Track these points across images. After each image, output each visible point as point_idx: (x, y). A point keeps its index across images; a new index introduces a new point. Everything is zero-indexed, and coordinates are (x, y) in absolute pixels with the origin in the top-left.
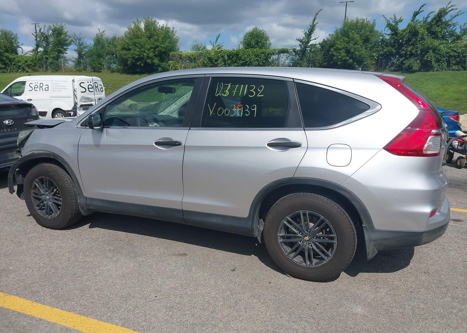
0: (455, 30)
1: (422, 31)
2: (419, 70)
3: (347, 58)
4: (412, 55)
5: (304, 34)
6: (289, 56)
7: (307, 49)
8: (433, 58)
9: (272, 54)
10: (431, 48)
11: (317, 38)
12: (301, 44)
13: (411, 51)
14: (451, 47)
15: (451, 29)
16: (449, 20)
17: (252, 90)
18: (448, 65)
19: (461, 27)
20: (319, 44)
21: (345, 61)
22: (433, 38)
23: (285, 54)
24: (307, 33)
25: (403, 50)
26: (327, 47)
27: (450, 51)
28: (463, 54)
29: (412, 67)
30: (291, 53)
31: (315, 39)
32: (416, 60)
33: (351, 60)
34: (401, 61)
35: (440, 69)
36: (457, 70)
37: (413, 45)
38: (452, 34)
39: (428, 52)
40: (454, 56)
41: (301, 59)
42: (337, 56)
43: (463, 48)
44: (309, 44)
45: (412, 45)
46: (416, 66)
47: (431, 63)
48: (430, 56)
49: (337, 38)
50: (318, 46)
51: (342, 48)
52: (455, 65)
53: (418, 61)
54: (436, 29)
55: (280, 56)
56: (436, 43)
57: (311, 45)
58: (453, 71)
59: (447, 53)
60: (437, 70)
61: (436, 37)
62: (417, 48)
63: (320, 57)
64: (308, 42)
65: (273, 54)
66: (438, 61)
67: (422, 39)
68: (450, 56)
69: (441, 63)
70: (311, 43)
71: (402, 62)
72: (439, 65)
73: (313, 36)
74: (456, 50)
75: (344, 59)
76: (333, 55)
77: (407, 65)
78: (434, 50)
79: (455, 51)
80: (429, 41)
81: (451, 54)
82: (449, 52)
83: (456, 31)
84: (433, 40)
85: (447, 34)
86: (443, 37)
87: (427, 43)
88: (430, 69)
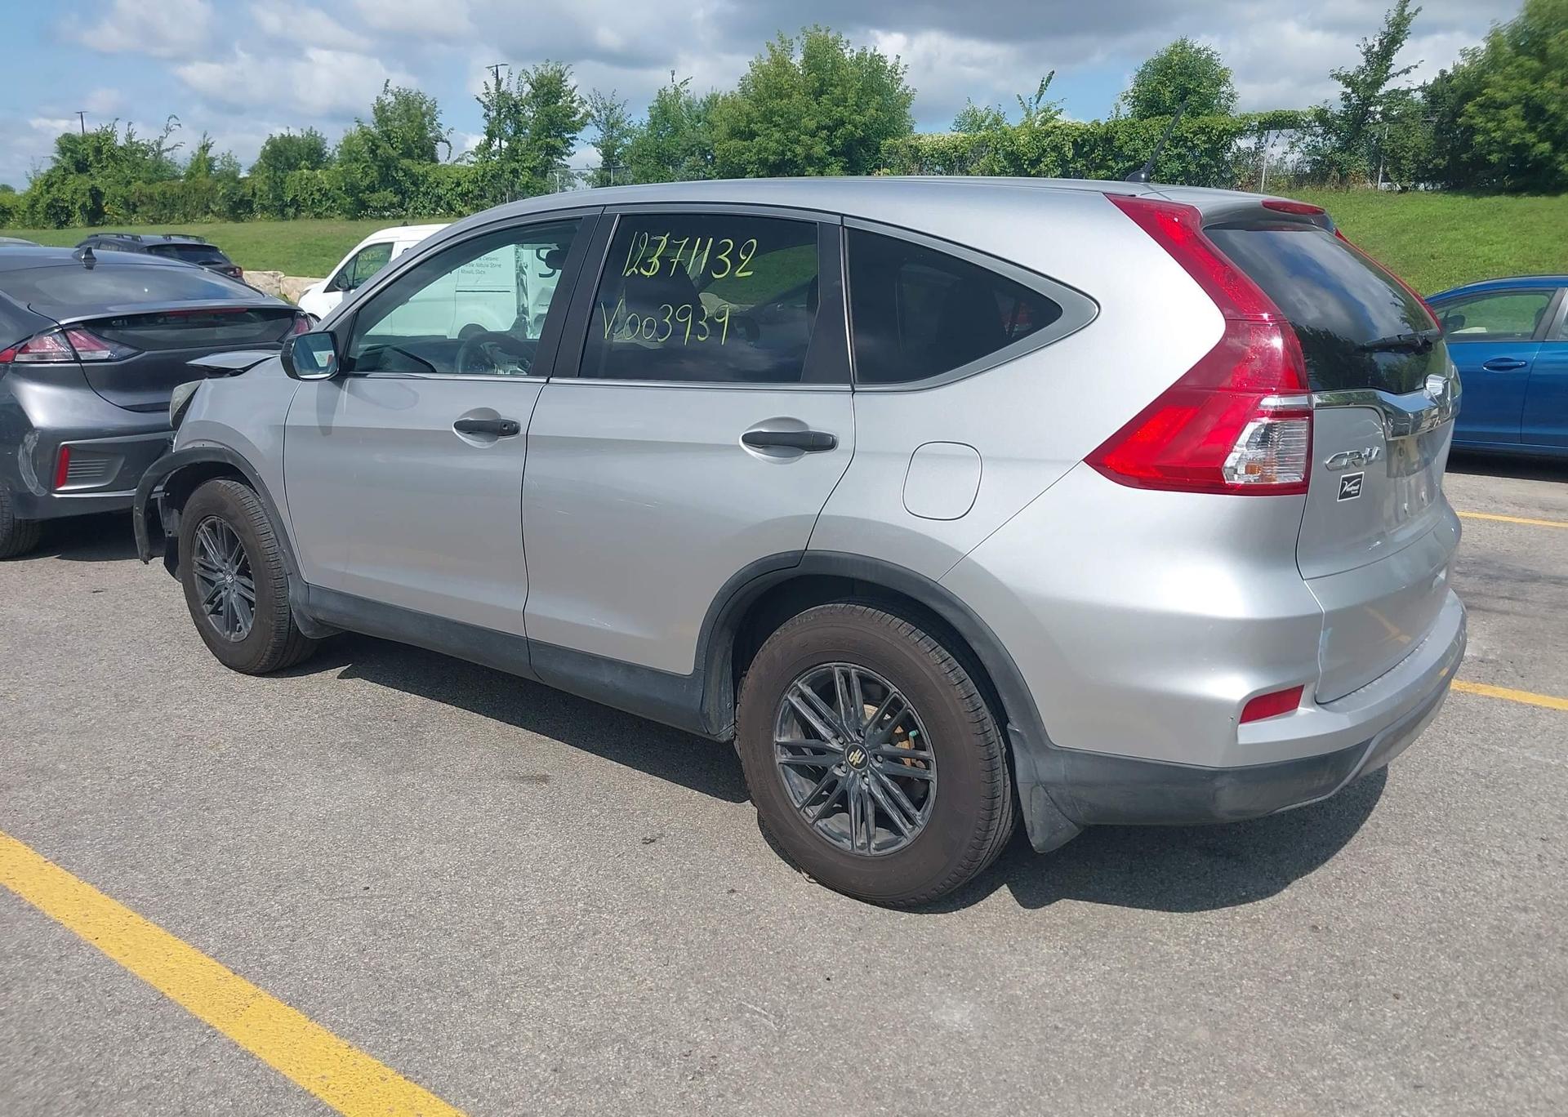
3: (1530, 138)
5: (1364, 54)
6: (1299, 140)
7: (1372, 109)
9: (1234, 135)
11: (1416, 67)
12: (1349, 90)
17: (722, 257)
20: (1422, 89)
21: (1522, 148)
23: (1284, 131)
24: (1376, 49)
26: (1452, 99)
30: (1307, 127)
31: (1407, 71)
33: (1546, 146)
41: (1346, 147)
42: (1486, 132)
44: (1381, 91)
49: (1494, 61)
50: (1418, 95)
51: (1509, 100)
55: (1267, 141)
57: (1388, 94)
63: (1421, 137)
64: (1378, 84)
65: (1240, 133)
70: (1389, 86)
73: (1399, 59)
75: (1514, 141)
76: (1471, 130)
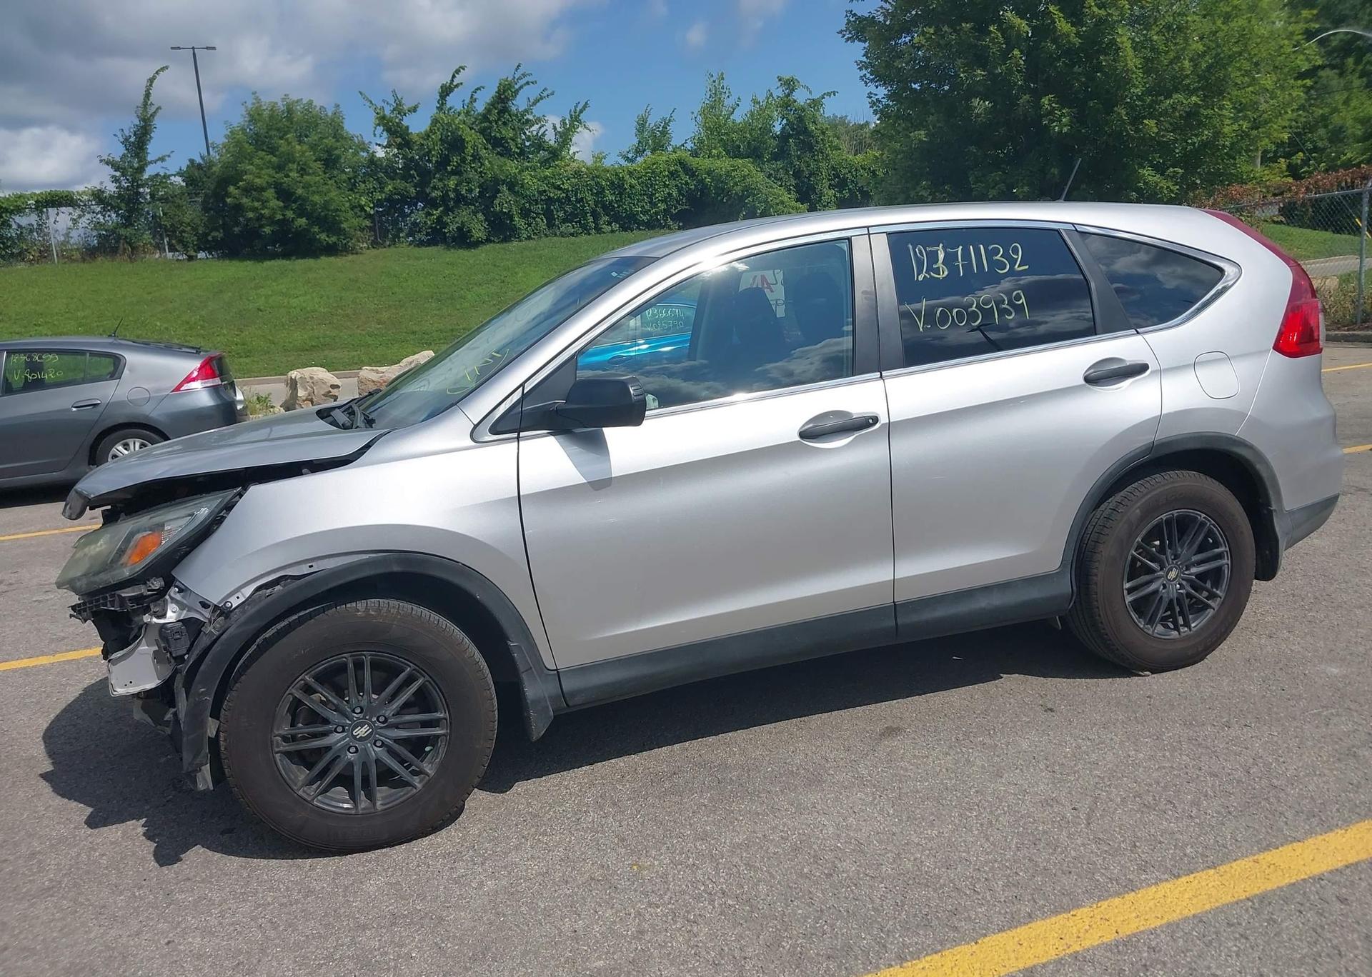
0: (543, 135)
1: (472, 138)
2: (488, 241)
3: (290, 214)
4: (461, 200)
5: (123, 143)
6: (80, 217)
7: (141, 190)
8: (514, 208)
9: (12, 212)
10: (504, 182)
11: (169, 156)
12: (118, 174)
13: (455, 190)
14: (546, 177)
15: (535, 133)
16: (526, 111)
17: (998, 257)
18: (550, 225)
19: (555, 128)
20: (180, 174)
21: (285, 222)
22: (498, 153)
23: (63, 209)
24: (132, 139)
25: (434, 188)
26: (211, 185)
27: (547, 188)
28: (576, 195)
29: (470, 231)
30: (85, 205)
31: (162, 159)
32: (475, 213)
33: (302, 221)
34: (437, 218)
35: (535, 234)
36: (572, 235)
37: (456, 172)
38: (539, 144)
39: (498, 191)
40: (559, 200)
41: (128, 221)
42: (254, 209)
43: (573, 180)
44: (146, 176)
45: (454, 173)
46: (478, 229)
47: (512, 219)
48: (505, 201)
49: (240, 156)
50: (178, 180)
51: (265, 185)
52: (564, 221)
53: (480, 216)
54: (504, 132)
55: (48, 218)
56: (511, 167)
57: (152, 178)
58: (562, 236)
59: (541, 193)
60: (529, 238)
61: (506, 153)
62: (469, 181)
63: (192, 214)
64: (141, 170)
65: (19, 210)
66: (525, 213)
67: (476, 157)
68: (550, 201)
69: (534, 218)
70: (150, 171)
71: (439, 219)
72: (530, 225)
73: (153, 150)
74: (558, 183)
75: (279, 217)
76: (238, 208)
77: (453, 227)
78: (511, 187)
79: (558, 188)
80: (493, 163)
81: (552, 195)
82: (545, 191)
83: (546, 138)
84: (503, 159)
85: (527, 144)
86: (522, 153)
87: (491, 169)
88: (510, 236)
